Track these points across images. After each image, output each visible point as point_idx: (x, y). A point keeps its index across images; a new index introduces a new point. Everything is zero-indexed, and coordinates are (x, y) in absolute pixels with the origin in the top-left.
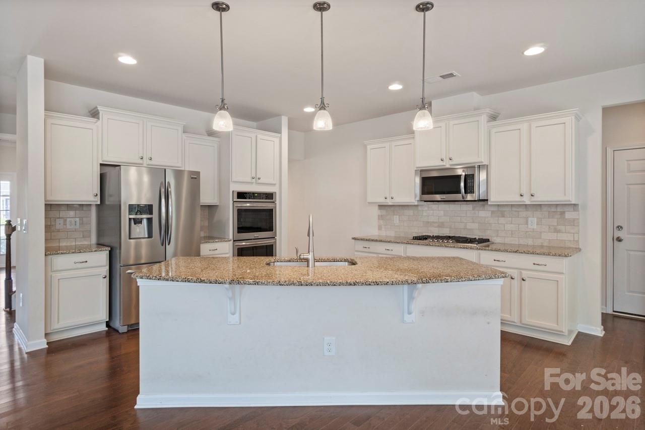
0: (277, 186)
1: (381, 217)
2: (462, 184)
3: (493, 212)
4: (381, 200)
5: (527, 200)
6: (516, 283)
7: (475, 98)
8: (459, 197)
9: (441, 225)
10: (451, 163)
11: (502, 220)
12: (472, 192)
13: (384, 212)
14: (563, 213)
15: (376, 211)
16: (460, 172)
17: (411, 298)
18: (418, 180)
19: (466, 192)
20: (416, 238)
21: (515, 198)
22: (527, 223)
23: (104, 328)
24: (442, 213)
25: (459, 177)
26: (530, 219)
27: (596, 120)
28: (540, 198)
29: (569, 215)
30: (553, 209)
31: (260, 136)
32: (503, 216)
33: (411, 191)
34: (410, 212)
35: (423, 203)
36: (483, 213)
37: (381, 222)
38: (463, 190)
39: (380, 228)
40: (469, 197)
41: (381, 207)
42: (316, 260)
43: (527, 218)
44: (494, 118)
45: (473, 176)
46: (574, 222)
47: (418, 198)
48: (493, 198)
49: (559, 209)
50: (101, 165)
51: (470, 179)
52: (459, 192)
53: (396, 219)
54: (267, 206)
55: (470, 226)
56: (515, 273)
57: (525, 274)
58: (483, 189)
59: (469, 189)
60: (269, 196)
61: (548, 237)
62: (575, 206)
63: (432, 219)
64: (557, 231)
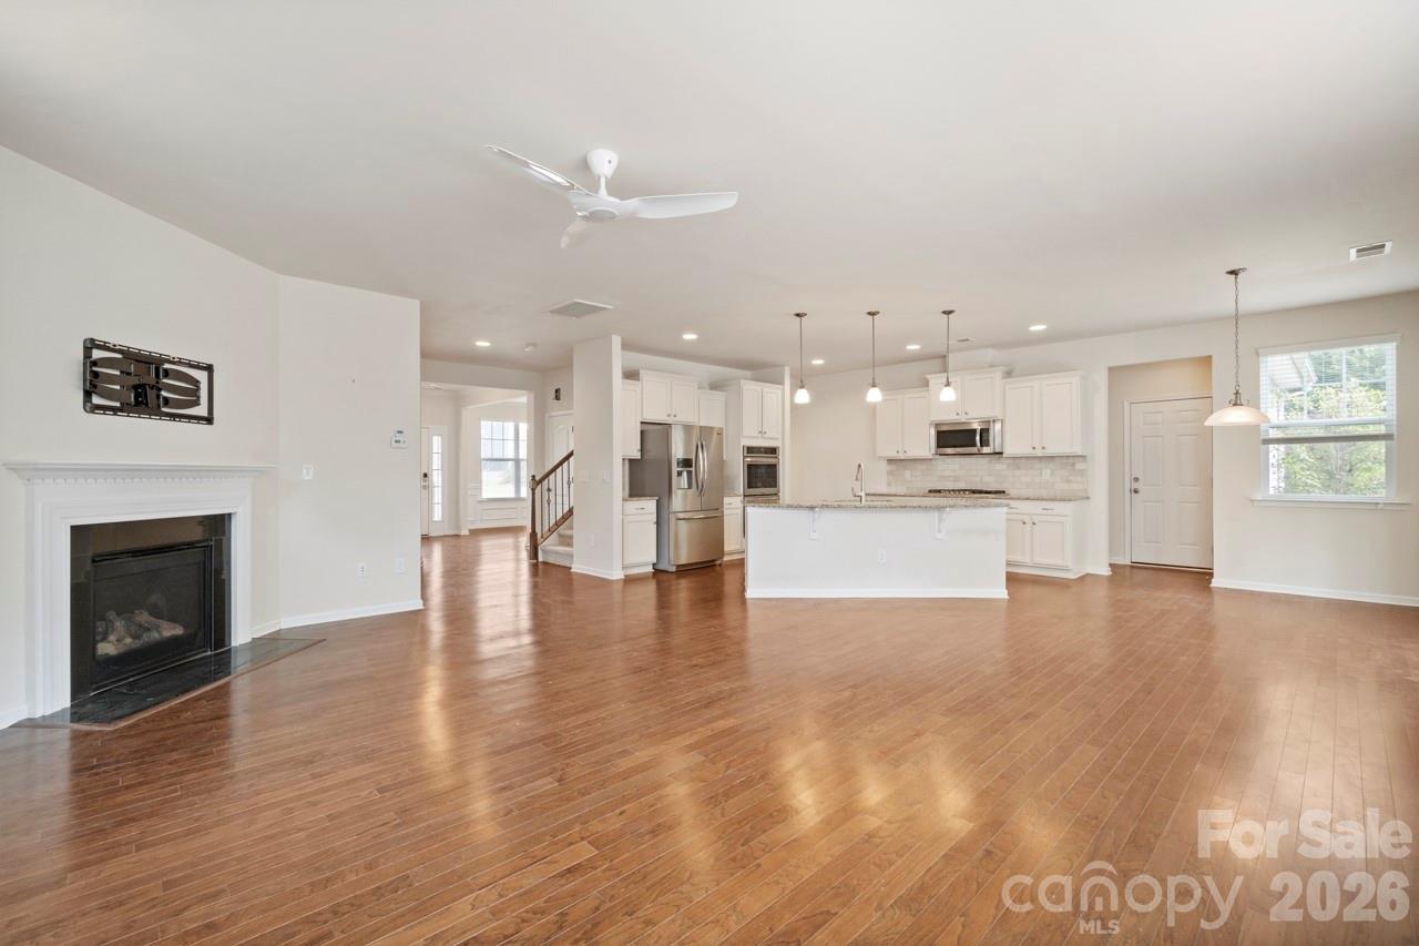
0: (780, 440)
1: (890, 473)
2: (978, 438)
3: (1009, 465)
4: (892, 454)
5: (1039, 453)
6: (1028, 526)
7: (990, 355)
8: (974, 450)
9: (956, 479)
10: (967, 417)
11: (1017, 472)
12: (988, 445)
13: (894, 467)
14: (1073, 464)
15: (884, 466)
16: (977, 426)
17: (940, 520)
18: (933, 432)
19: (981, 445)
20: (930, 491)
21: (1028, 451)
22: (1041, 474)
23: (650, 569)
24: (957, 467)
25: (975, 430)
26: (1044, 472)
27: (1101, 379)
28: (1050, 451)
29: (1080, 466)
30: (1065, 461)
31: (766, 390)
32: (1018, 468)
33: (925, 445)
34: (924, 466)
35: (938, 457)
36: (999, 466)
37: (891, 478)
38: (978, 444)
39: (889, 484)
40: (985, 450)
41: (890, 461)
42: (867, 495)
43: (1041, 469)
44: (1008, 374)
45: (988, 430)
46: (1082, 473)
47: (933, 452)
48: (1008, 451)
49: (1071, 461)
50: (642, 423)
51: (985, 432)
52: (974, 445)
53: (908, 474)
54: (771, 461)
55: (987, 479)
56: (1026, 519)
57: (1035, 519)
58: (998, 441)
59: (985, 442)
60: (773, 451)
61: (1061, 487)
62: (1083, 457)
63: (946, 474)
64: (1068, 481)
